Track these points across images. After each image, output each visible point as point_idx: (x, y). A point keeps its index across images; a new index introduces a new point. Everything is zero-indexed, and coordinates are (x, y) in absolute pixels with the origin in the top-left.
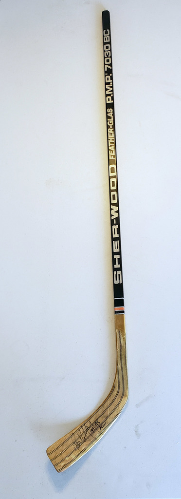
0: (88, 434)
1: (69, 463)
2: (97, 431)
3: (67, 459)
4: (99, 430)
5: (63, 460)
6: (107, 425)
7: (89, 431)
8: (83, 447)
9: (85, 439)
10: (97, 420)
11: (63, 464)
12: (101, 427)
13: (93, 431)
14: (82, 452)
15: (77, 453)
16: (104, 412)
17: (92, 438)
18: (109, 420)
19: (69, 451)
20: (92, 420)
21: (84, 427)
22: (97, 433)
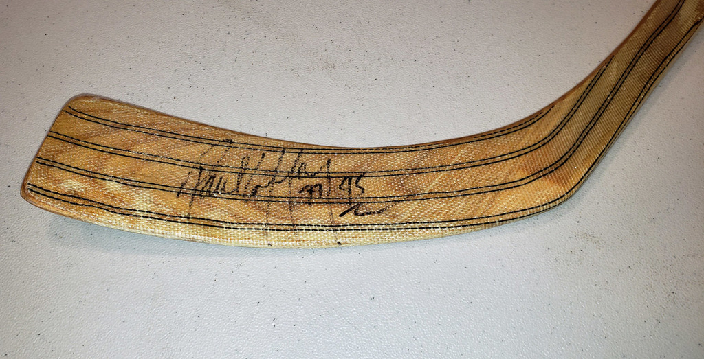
0: (282, 190)
1: (101, 206)
2: (324, 210)
3: (113, 187)
4: (337, 210)
5: (92, 175)
6: (385, 219)
7: (298, 184)
8: (216, 209)
9: (255, 193)
10: (362, 175)
11: (73, 184)
12: (354, 207)
13: (311, 195)
14: (192, 220)
15: (170, 204)
16: (414, 171)
17: (280, 214)
18: (408, 210)
19: (149, 171)
20: (341, 165)
21: (289, 158)
22: (319, 214)
